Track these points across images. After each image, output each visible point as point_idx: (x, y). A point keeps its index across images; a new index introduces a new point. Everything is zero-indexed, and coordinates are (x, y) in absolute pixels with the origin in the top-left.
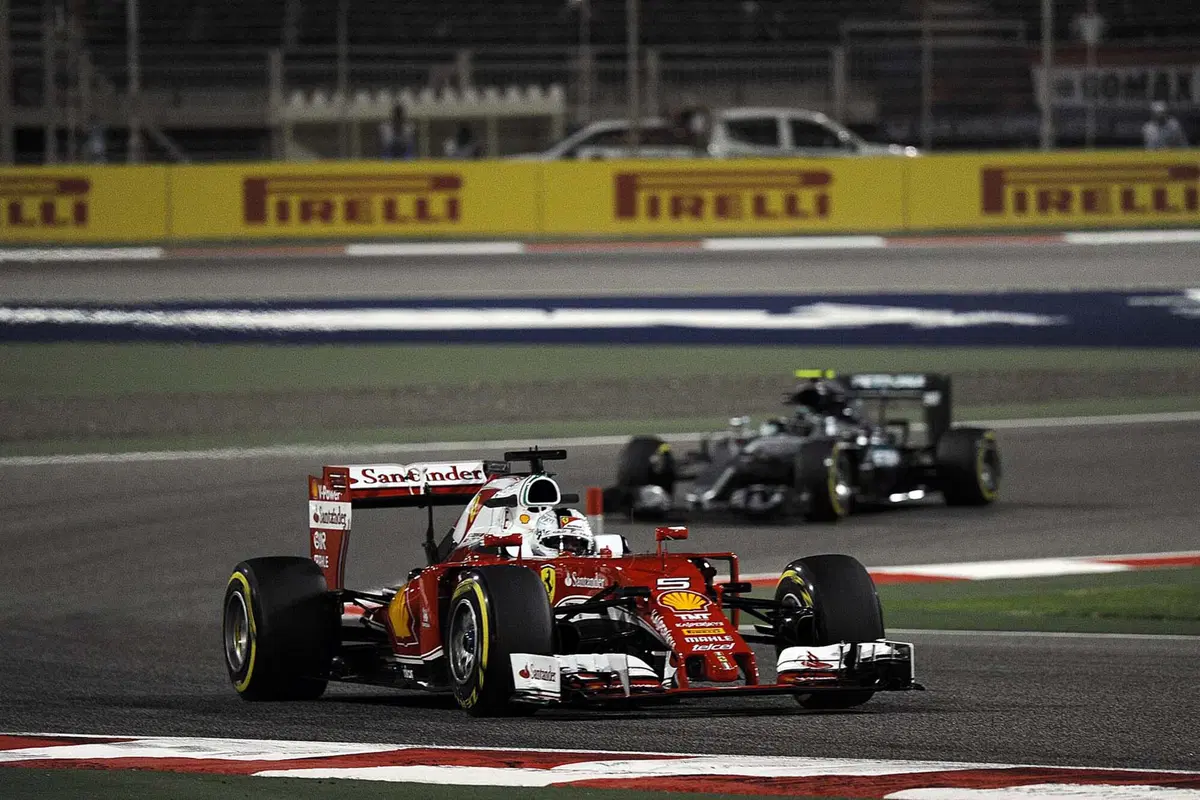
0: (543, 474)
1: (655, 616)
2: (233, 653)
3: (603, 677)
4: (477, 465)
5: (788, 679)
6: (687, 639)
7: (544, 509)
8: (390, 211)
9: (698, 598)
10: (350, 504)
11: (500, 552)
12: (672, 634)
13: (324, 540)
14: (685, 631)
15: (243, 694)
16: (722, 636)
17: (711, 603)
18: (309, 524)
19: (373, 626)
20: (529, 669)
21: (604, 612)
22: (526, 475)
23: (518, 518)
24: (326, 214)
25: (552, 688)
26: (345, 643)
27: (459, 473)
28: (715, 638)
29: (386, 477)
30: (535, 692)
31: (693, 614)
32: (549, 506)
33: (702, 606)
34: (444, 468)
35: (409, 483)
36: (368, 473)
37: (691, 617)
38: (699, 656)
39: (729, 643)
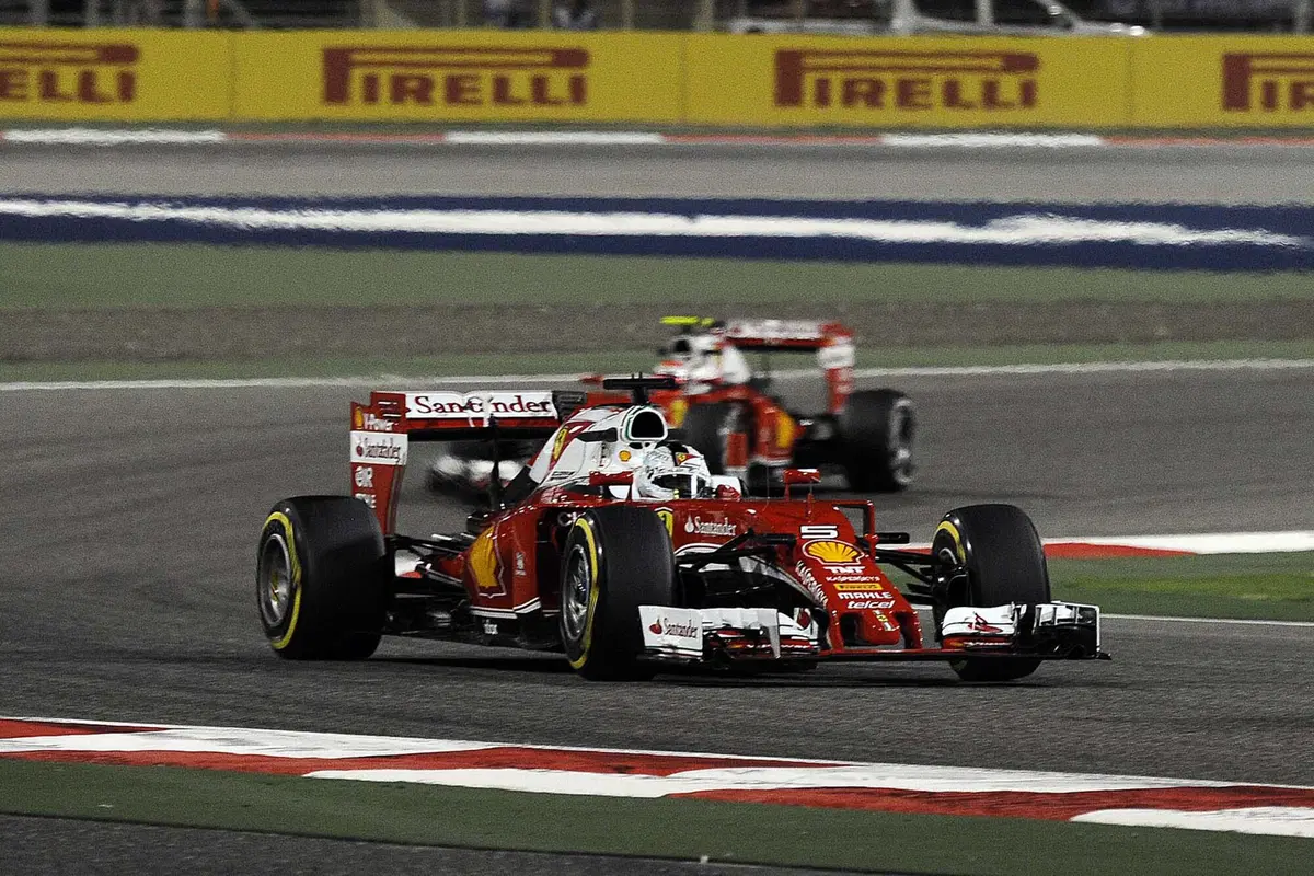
0: (649, 405)
1: (801, 568)
2: (269, 606)
3: (749, 634)
4: (545, 396)
5: (955, 644)
6: (840, 595)
7: (647, 445)
8: (502, 93)
9: (849, 549)
10: (406, 435)
11: (602, 491)
12: (823, 589)
13: (370, 476)
14: (837, 586)
15: (281, 652)
16: (880, 593)
17: (863, 554)
18: (349, 457)
19: (431, 576)
20: (662, 624)
21: (735, 563)
22: (626, 406)
23: (618, 453)
24: (423, 93)
25: (692, 646)
26: (399, 596)
27: (524, 404)
28: (871, 594)
29: (442, 407)
30: (669, 650)
31: (844, 567)
32: (654, 441)
33: (854, 558)
34: (508, 397)
35: (468, 414)
36: (422, 401)
37: (842, 570)
38: (856, 615)
39: (889, 601)
